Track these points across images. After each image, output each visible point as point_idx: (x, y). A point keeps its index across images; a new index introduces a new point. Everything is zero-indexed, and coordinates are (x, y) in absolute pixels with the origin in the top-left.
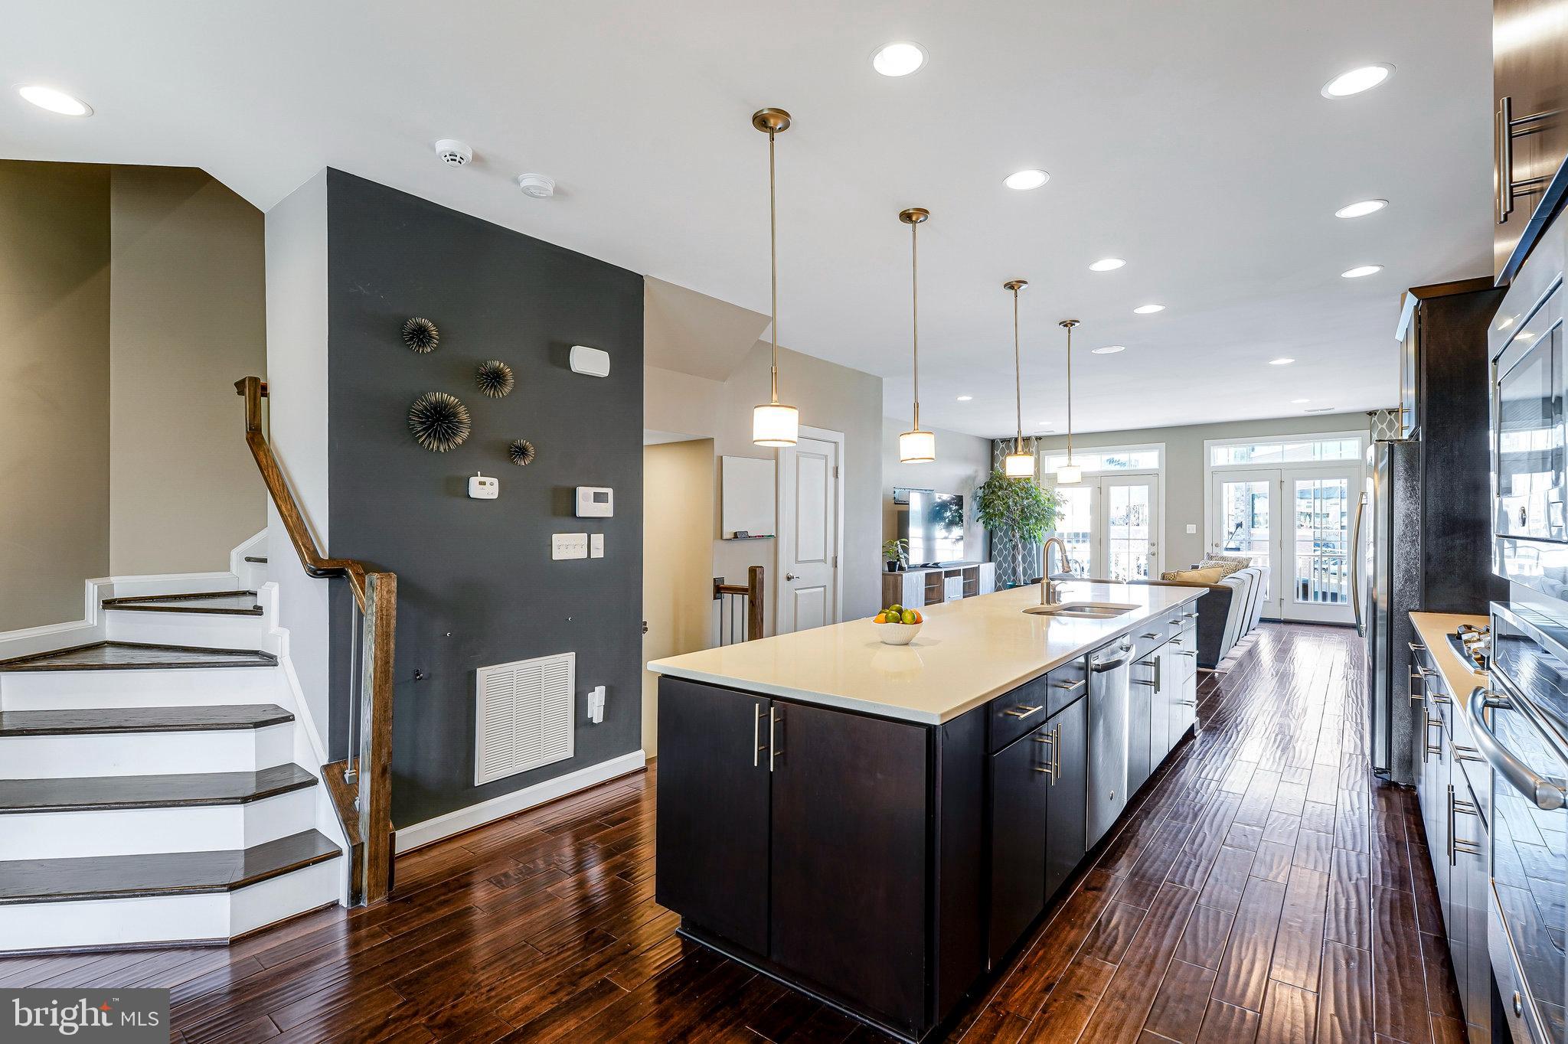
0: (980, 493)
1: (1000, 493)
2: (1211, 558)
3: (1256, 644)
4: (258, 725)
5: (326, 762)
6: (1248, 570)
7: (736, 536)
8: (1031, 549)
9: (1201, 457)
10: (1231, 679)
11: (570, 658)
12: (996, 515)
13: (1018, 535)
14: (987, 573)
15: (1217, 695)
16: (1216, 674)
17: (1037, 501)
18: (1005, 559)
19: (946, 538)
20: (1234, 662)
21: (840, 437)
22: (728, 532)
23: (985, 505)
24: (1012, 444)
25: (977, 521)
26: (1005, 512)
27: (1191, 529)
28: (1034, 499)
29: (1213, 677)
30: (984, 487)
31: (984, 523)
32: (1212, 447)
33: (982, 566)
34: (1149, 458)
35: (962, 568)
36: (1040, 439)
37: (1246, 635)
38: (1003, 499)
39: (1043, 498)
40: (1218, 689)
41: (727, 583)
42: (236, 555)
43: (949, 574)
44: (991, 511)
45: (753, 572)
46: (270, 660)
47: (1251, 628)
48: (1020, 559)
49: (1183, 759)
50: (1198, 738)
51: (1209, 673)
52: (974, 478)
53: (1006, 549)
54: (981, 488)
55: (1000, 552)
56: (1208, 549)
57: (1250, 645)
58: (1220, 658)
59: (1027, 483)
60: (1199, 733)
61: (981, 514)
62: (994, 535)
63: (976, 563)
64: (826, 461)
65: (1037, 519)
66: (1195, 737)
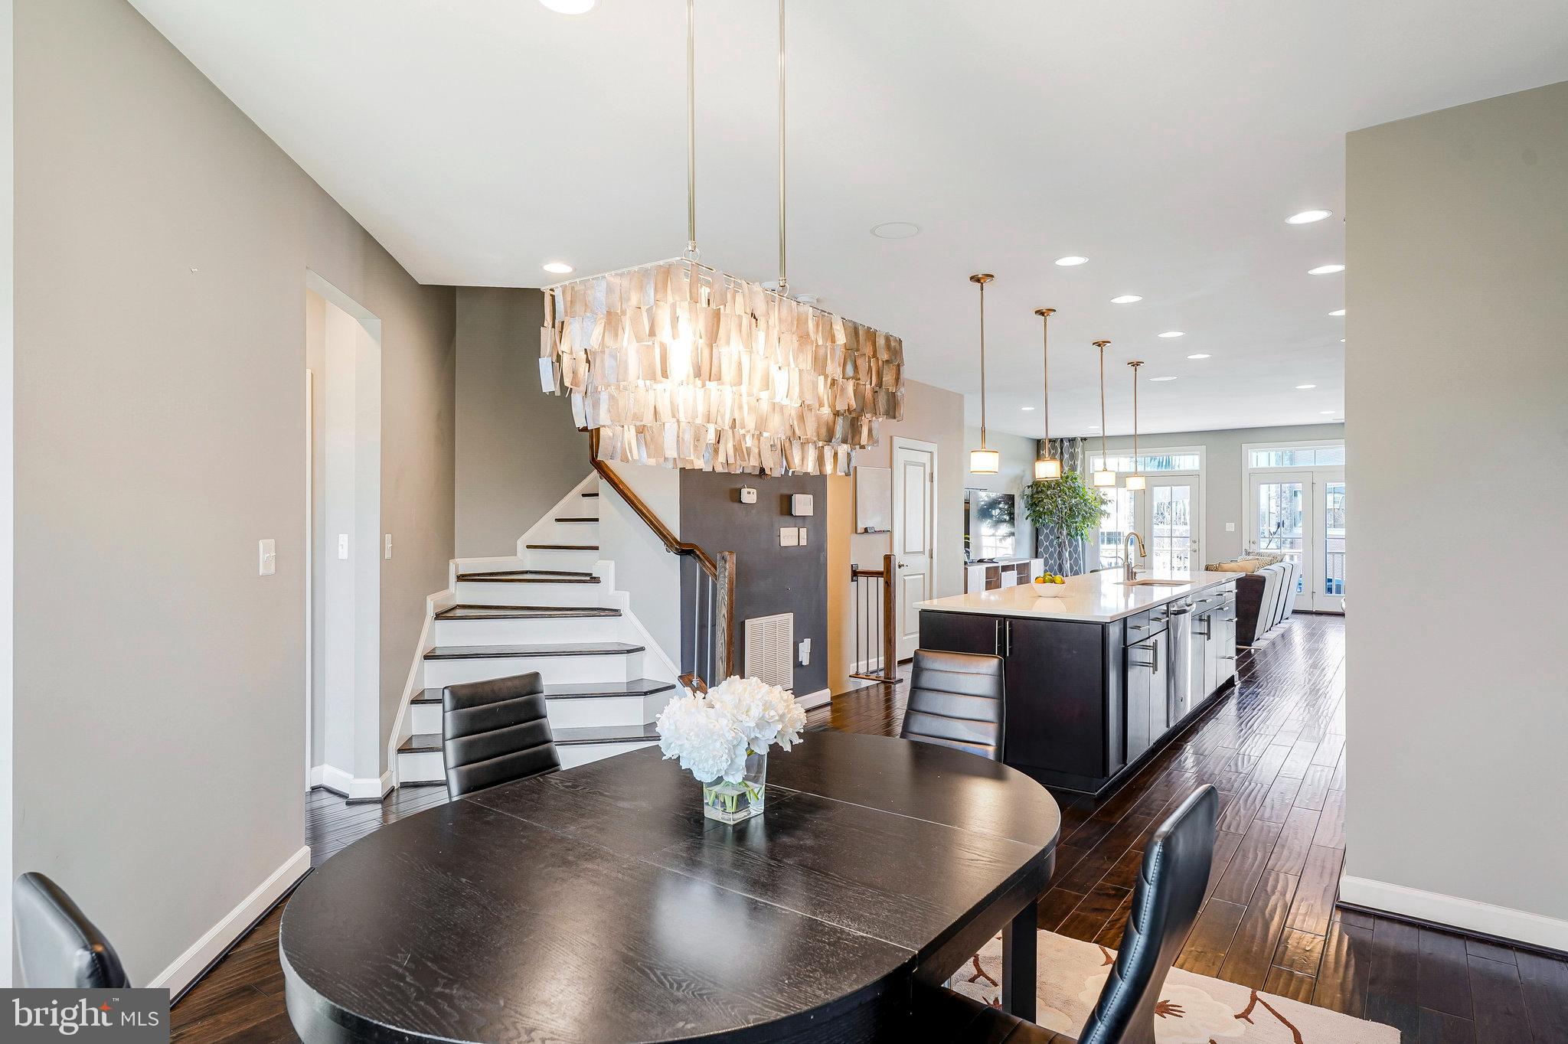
0: (1028, 492)
1: (1049, 492)
2: (1248, 554)
3: (1289, 630)
4: (629, 652)
5: (680, 675)
6: (1282, 564)
7: (866, 530)
8: (1077, 546)
9: (1239, 459)
10: (1265, 654)
11: (790, 616)
12: (1045, 513)
13: (1065, 532)
14: (1037, 567)
15: (1252, 663)
16: (1253, 651)
17: (1085, 500)
18: (1051, 556)
19: (993, 535)
20: (1268, 642)
21: (933, 448)
22: (861, 527)
23: (1034, 504)
24: (1058, 444)
25: (1027, 519)
26: (1054, 511)
27: (1230, 527)
28: (1081, 498)
29: (1250, 652)
30: (1032, 486)
31: (1033, 520)
32: (1249, 450)
33: (1032, 561)
34: (1189, 461)
35: (1015, 563)
36: (1085, 439)
37: (1280, 623)
38: (1052, 498)
39: (1090, 496)
40: (1254, 659)
41: (860, 569)
42: (521, 544)
43: (1005, 568)
44: (1041, 510)
45: (888, 559)
46: (615, 612)
47: (1285, 616)
48: (1067, 556)
49: (1226, 696)
50: (1237, 687)
51: (1245, 650)
52: (1022, 478)
53: (1052, 546)
54: (1029, 487)
55: (1046, 549)
56: (1246, 546)
57: (1283, 630)
58: (1255, 639)
59: (1073, 482)
60: (1238, 683)
61: (1028, 513)
62: (1040, 532)
63: (1026, 559)
64: (925, 468)
65: (1084, 518)
66: (1235, 686)
